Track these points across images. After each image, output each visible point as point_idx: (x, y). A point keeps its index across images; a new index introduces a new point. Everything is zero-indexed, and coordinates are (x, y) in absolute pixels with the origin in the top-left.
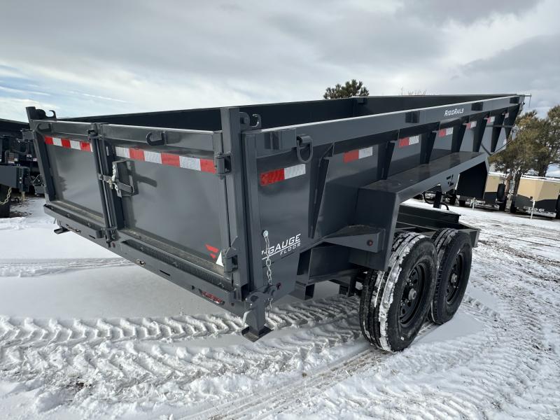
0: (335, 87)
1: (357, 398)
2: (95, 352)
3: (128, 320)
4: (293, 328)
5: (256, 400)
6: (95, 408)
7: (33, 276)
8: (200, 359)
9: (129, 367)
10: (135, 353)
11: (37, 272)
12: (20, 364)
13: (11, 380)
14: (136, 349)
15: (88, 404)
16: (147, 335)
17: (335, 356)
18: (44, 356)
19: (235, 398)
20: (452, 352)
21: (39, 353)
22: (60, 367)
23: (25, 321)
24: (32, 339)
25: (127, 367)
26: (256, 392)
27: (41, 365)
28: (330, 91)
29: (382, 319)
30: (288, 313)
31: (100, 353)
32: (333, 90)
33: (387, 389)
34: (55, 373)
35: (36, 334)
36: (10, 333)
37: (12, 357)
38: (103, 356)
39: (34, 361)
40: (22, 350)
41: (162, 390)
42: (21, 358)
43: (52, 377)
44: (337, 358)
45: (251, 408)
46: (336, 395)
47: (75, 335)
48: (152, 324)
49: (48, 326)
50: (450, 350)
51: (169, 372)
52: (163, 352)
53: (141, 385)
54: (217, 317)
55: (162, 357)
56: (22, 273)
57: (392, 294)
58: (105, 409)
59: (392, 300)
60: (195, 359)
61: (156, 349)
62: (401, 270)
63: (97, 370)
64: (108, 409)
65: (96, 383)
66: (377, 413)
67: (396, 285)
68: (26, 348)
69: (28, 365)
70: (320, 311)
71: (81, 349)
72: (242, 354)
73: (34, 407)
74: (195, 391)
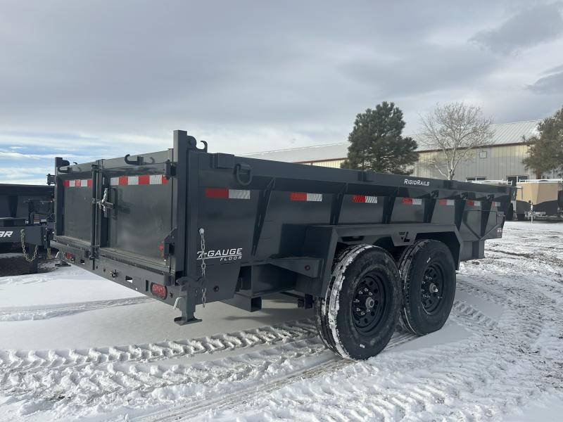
0: (365, 113)
1: (301, 398)
2: (80, 374)
3: (116, 348)
4: (267, 345)
5: (207, 402)
6: (66, 411)
7: (44, 318)
8: (169, 374)
9: (105, 383)
10: (113, 372)
11: (48, 315)
12: (18, 385)
13: (7, 395)
14: (116, 369)
15: (61, 409)
16: (129, 359)
17: (295, 366)
18: (38, 379)
19: (189, 401)
20: (422, 359)
21: (34, 376)
22: (49, 386)
23: (29, 354)
24: (32, 366)
25: (103, 383)
26: (208, 397)
27: (34, 385)
28: (361, 117)
29: (332, 326)
30: (267, 333)
31: (84, 374)
32: (364, 115)
33: (333, 390)
34: (44, 390)
35: (35, 363)
36: (15, 363)
37: (13, 380)
38: (86, 375)
39: (30, 382)
40: (22, 375)
41: (126, 398)
42: (20, 380)
43: (41, 393)
44: (298, 368)
45: (200, 409)
46: (281, 396)
47: (68, 362)
48: (136, 350)
49: (47, 357)
50: (420, 357)
51: (139, 385)
52: (138, 370)
53: (109, 395)
54: (197, 341)
55: (136, 374)
56: (34, 317)
57: (338, 301)
58: (73, 412)
59: (338, 307)
60: (165, 375)
61: (132, 369)
62: (344, 278)
63: (78, 386)
64: (75, 412)
65: (74, 396)
66: (315, 409)
67: (340, 292)
68: (25, 374)
69: (24, 386)
70: (301, 329)
71: (69, 372)
72: (208, 369)
73: (19, 411)
74: (155, 398)
